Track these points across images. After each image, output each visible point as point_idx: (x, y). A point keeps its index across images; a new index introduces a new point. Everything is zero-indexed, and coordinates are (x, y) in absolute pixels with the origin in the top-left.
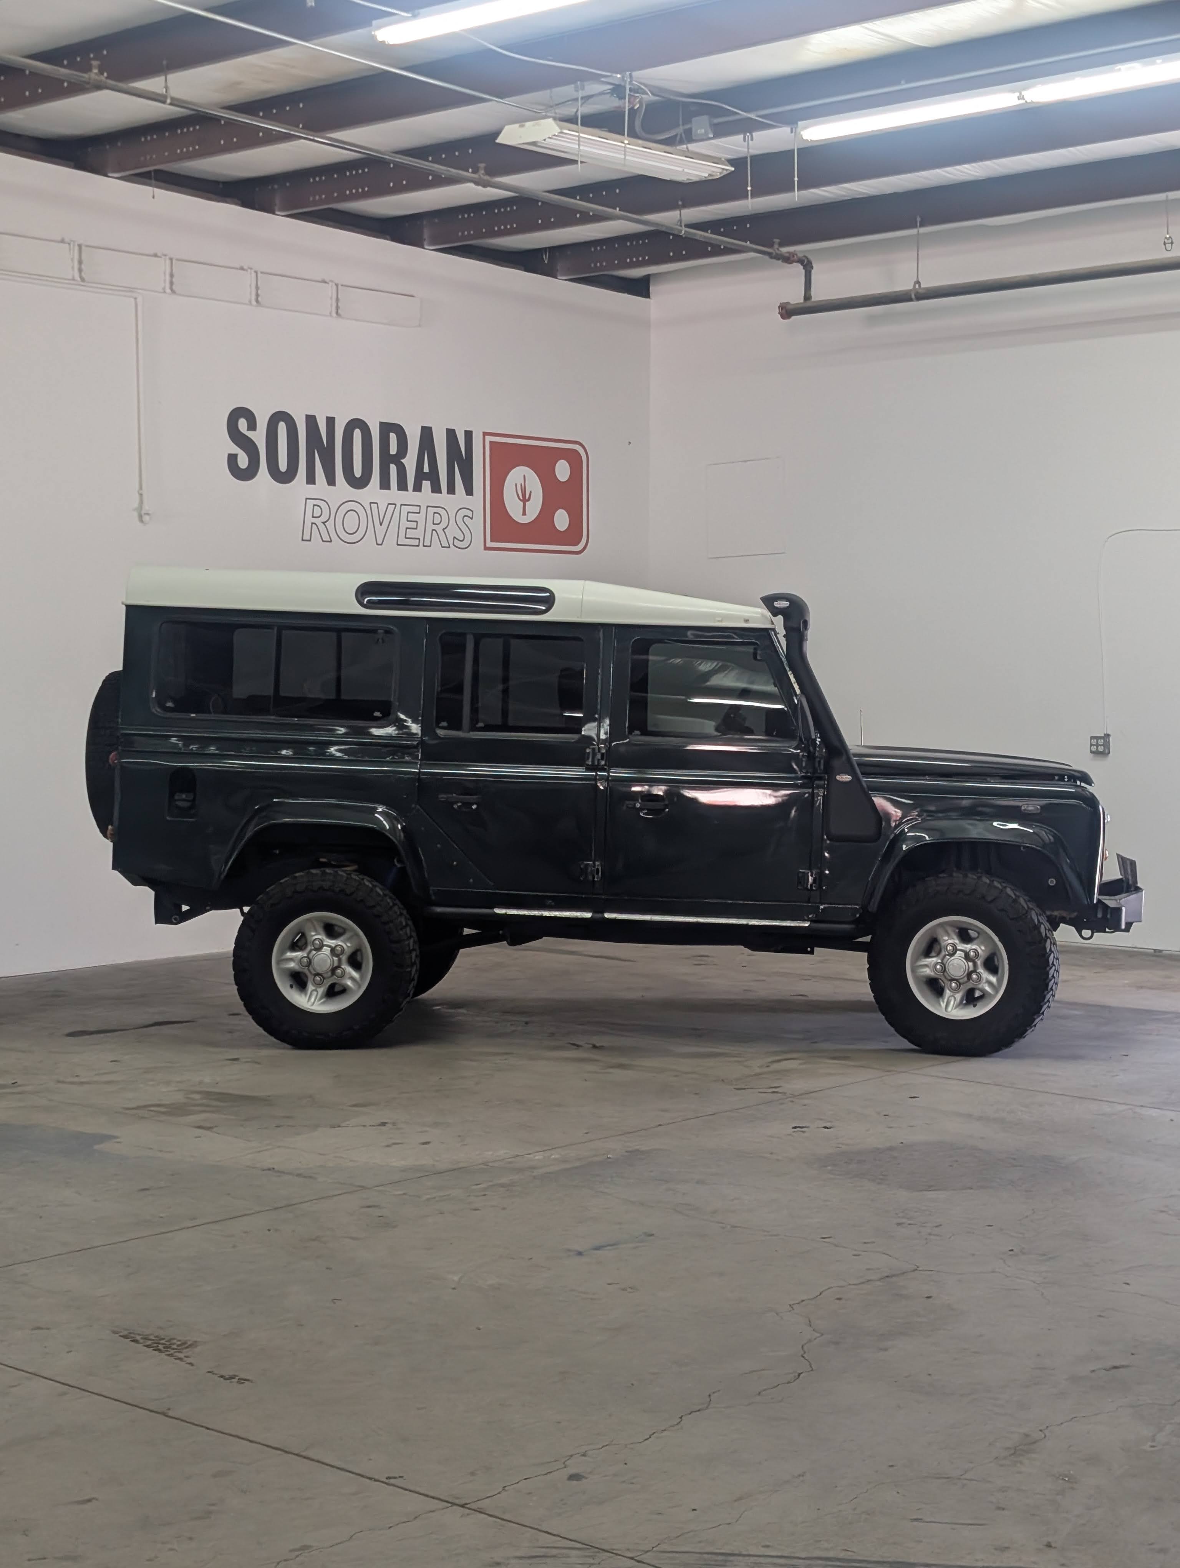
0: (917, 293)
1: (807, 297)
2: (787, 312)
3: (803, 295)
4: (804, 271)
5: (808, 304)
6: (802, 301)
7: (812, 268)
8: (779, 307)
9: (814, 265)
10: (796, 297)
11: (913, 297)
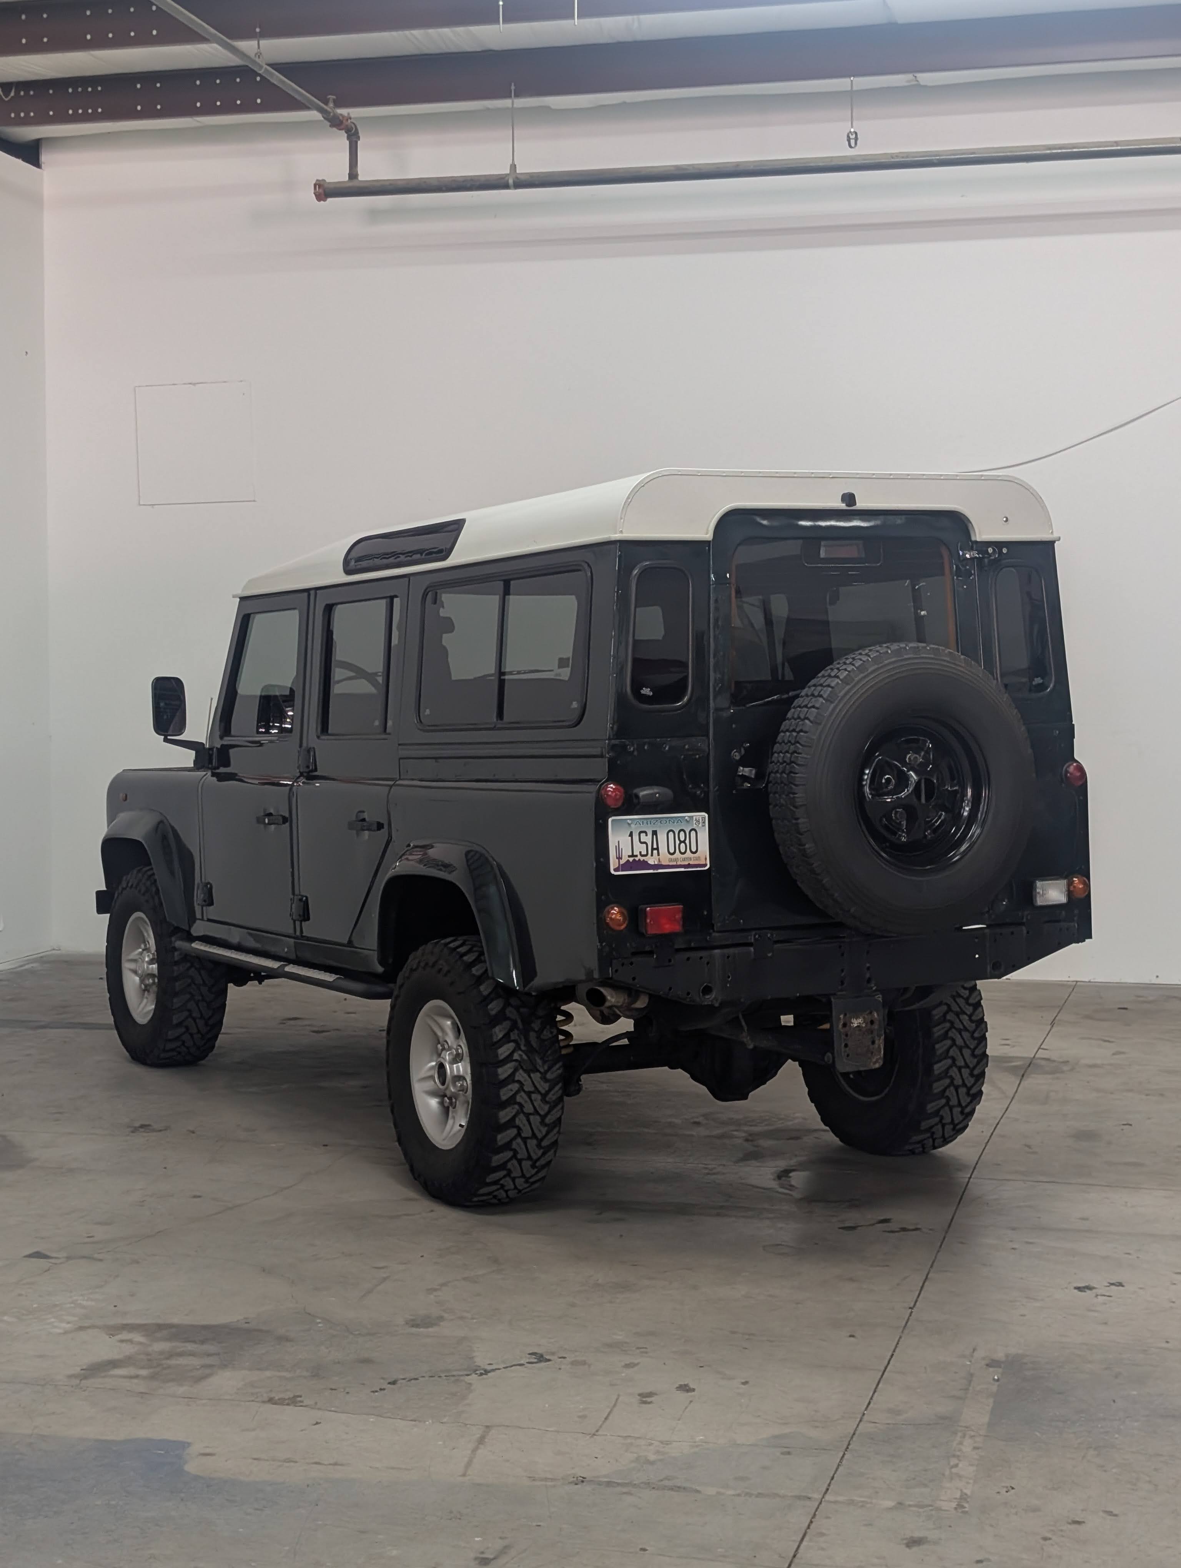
0: (517, 178)
1: (353, 175)
2: (324, 191)
3: (348, 172)
4: (348, 142)
5: (354, 183)
6: (347, 179)
7: (359, 138)
8: (315, 185)
9: (360, 134)
10: (339, 174)
11: (511, 182)
